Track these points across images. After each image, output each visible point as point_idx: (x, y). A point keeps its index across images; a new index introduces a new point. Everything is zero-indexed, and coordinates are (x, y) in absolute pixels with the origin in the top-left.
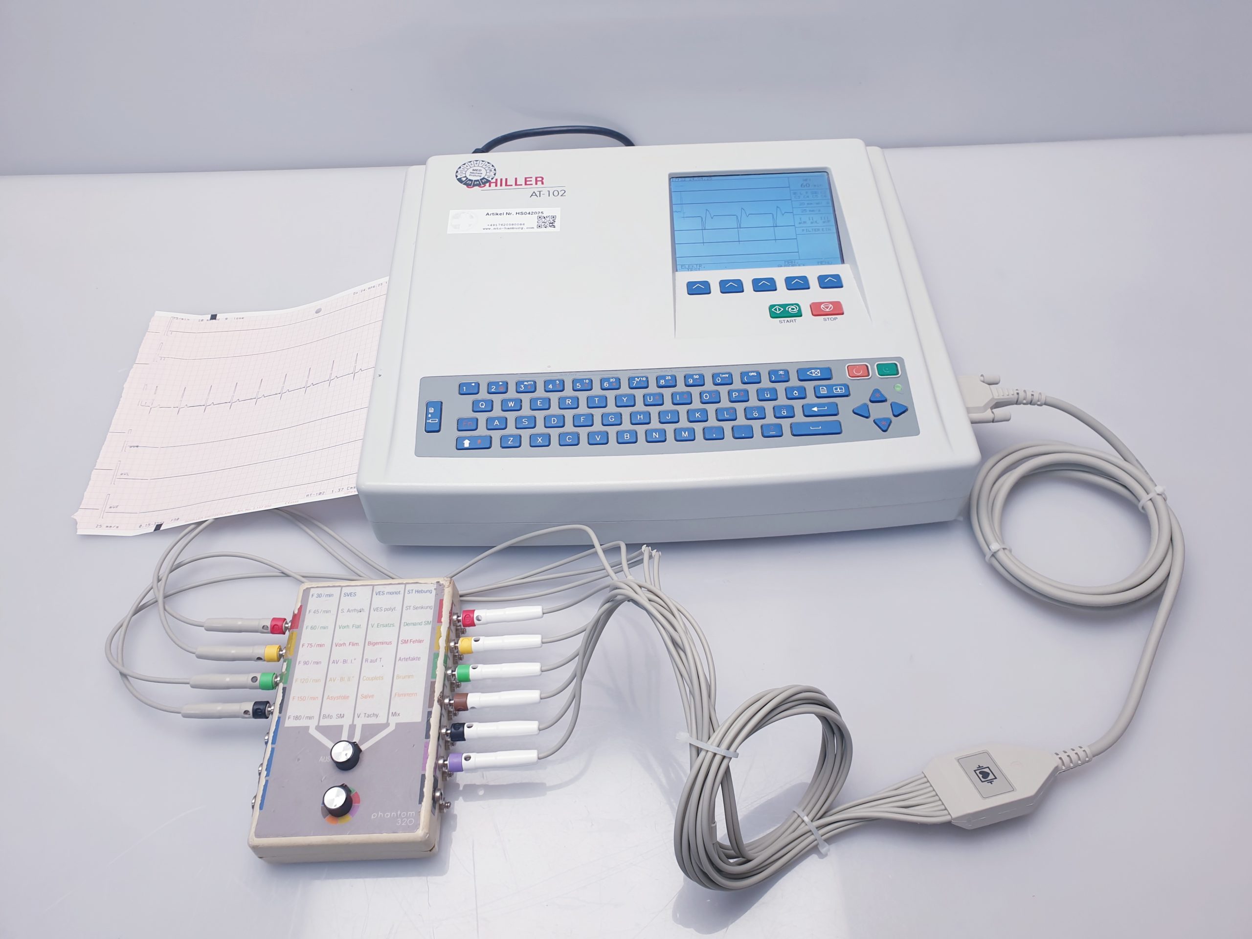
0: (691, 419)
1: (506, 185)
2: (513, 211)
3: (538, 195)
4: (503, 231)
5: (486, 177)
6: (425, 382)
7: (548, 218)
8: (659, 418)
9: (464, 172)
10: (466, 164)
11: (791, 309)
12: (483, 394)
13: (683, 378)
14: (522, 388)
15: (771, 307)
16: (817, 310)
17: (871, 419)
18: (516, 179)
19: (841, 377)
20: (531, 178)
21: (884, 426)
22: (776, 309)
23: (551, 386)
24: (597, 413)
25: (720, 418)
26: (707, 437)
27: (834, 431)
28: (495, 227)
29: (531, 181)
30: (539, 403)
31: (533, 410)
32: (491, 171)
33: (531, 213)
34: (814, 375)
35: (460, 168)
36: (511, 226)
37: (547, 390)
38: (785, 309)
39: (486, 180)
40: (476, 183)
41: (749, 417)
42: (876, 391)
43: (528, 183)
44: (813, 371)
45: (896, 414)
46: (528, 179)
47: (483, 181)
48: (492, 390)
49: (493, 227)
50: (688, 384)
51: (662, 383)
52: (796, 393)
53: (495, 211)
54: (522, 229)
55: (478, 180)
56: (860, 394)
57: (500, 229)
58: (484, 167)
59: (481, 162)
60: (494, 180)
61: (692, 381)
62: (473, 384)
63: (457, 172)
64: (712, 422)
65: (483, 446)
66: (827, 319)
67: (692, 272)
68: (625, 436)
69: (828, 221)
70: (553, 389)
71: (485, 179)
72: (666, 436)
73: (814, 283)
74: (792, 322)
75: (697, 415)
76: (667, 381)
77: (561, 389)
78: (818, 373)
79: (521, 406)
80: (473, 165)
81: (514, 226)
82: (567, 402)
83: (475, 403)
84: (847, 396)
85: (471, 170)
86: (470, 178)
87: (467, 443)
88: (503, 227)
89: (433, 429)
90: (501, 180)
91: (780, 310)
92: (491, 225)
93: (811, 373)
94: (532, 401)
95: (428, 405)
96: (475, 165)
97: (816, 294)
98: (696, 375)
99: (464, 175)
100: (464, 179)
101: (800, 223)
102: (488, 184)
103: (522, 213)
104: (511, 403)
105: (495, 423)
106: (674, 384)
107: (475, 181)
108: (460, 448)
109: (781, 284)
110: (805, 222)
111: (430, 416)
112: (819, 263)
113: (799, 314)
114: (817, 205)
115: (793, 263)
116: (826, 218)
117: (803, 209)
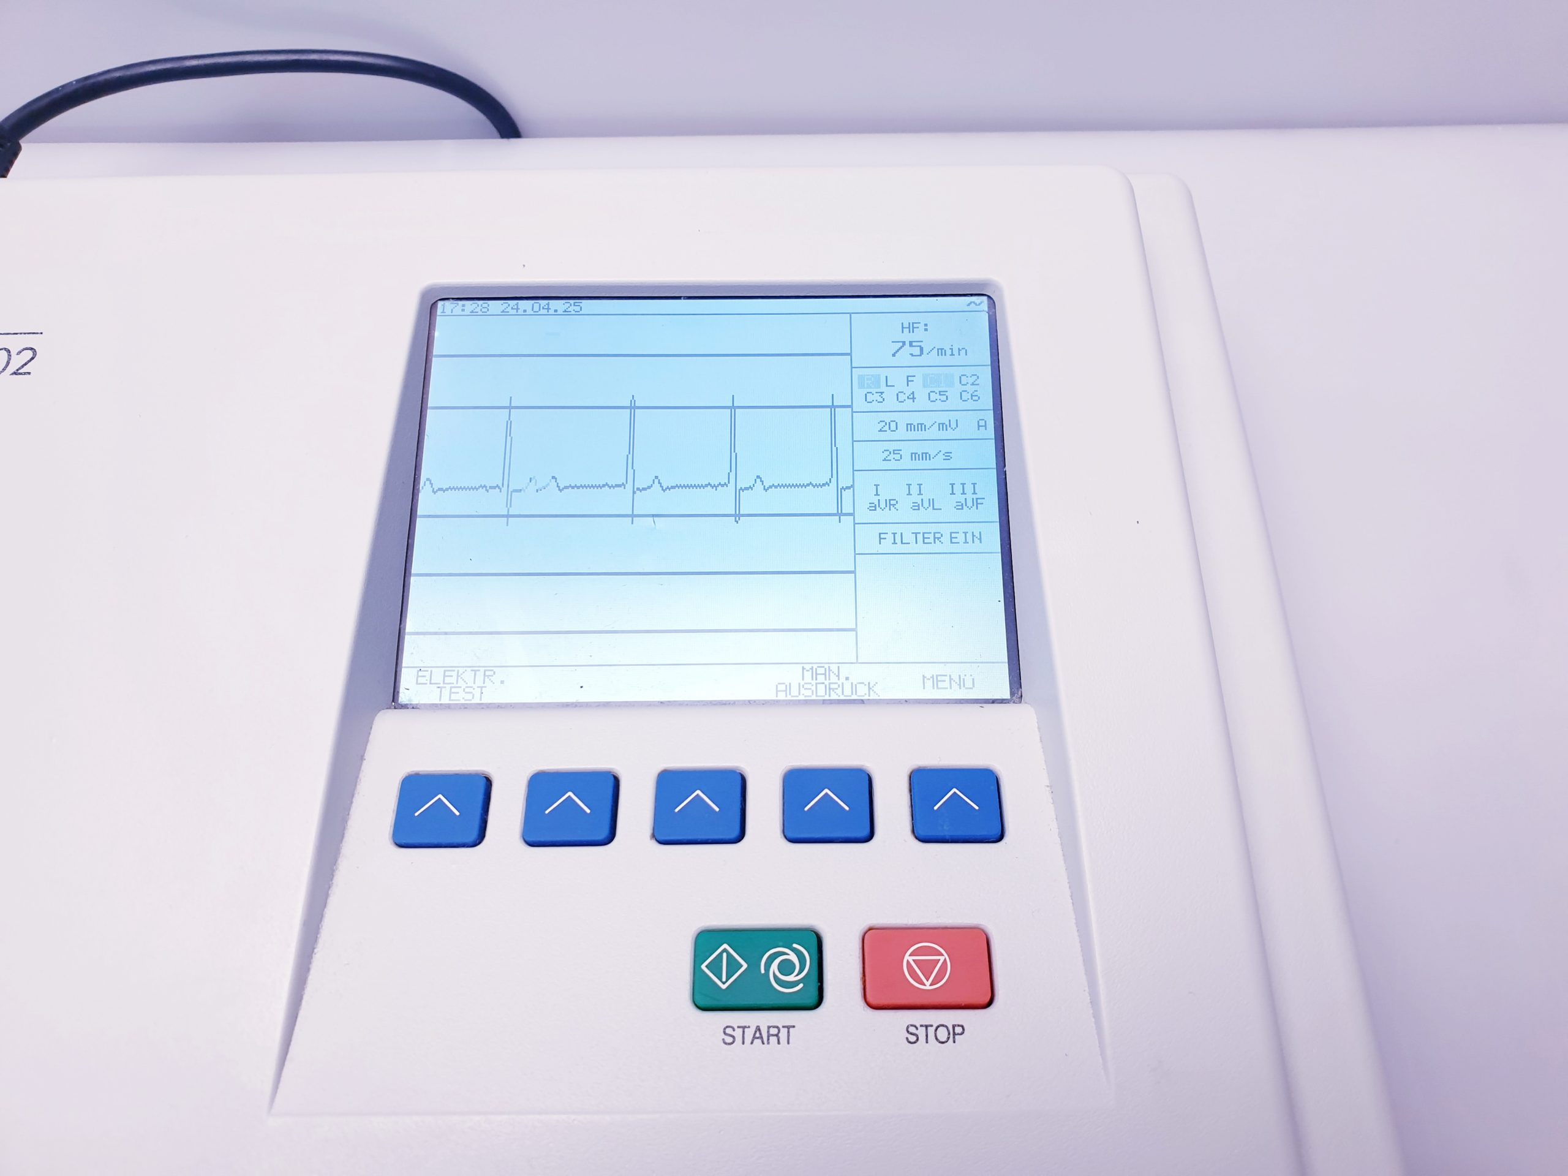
11: (783, 961)
15: (704, 943)
22: (715, 967)
38: (754, 965)
66: (921, 1033)
69: (977, 503)
73: (892, 806)
74: (777, 1037)
91: (734, 963)
97: (897, 874)
101: (873, 507)
109: (765, 808)
110: (891, 504)
113: (812, 991)
114: (943, 434)
115: (834, 679)
116: (969, 489)
117: (892, 446)
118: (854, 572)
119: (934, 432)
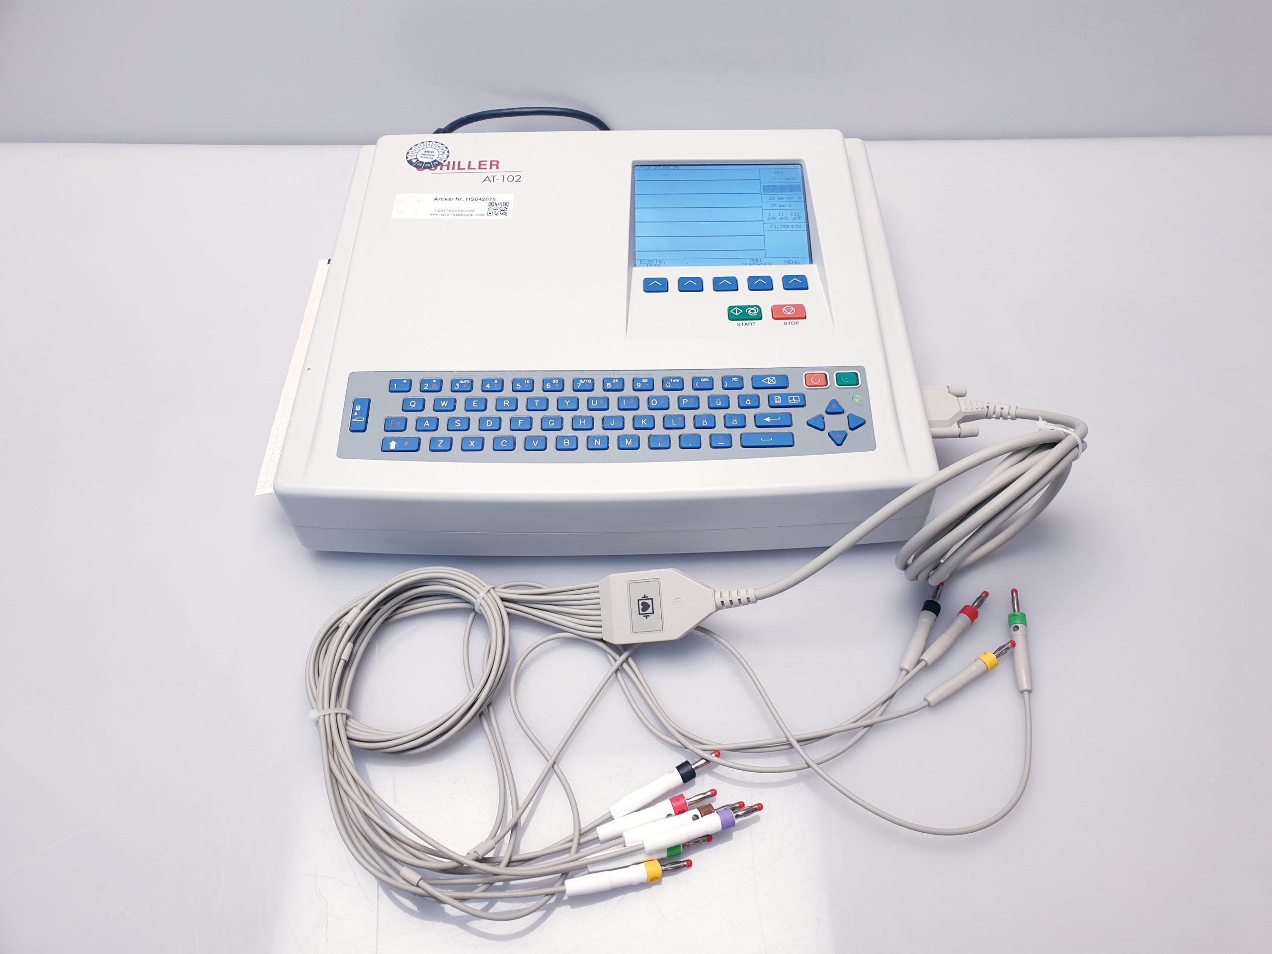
0: (637, 426)
1: (459, 168)
2: (464, 196)
3: (492, 180)
4: (451, 217)
5: (438, 160)
6: (355, 378)
7: (500, 205)
8: (603, 424)
9: (415, 154)
10: (419, 145)
11: (751, 311)
12: (415, 392)
13: (631, 381)
14: (457, 387)
15: (730, 308)
16: (778, 313)
17: (825, 432)
18: (470, 162)
19: (797, 386)
20: (486, 161)
21: (839, 440)
22: (734, 311)
23: (488, 386)
24: (537, 416)
25: (667, 426)
26: (652, 446)
27: (787, 444)
28: (443, 213)
29: (485, 165)
30: (474, 403)
31: (467, 411)
32: (444, 153)
33: (482, 199)
34: (769, 383)
35: (411, 149)
36: (460, 213)
37: (485, 389)
38: (744, 311)
39: (437, 163)
40: (426, 165)
41: (697, 425)
42: (833, 402)
43: (482, 167)
44: (768, 378)
45: (852, 427)
46: (482, 163)
47: (435, 163)
48: (425, 388)
49: (440, 213)
50: (636, 388)
51: (609, 386)
52: (748, 402)
53: (444, 196)
54: (472, 215)
55: (429, 163)
56: (816, 405)
57: (448, 215)
58: (437, 148)
59: (434, 143)
60: (446, 163)
61: (640, 385)
62: (405, 381)
63: (408, 153)
64: (659, 430)
65: (411, 448)
66: (788, 323)
67: (651, 267)
68: (565, 442)
69: (799, 218)
70: (490, 389)
71: (438, 161)
72: (608, 443)
73: (778, 284)
74: (750, 325)
75: (643, 422)
76: (615, 384)
77: (499, 389)
78: (774, 380)
79: (455, 406)
80: (425, 147)
81: (463, 213)
82: (505, 403)
83: (405, 402)
84: (802, 406)
85: (423, 152)
86: (421, 160)
87: (393, 445)
88: (452, 213)
89: (358, 428)
90: (454, 163)
91: (738, 311)
92: (439, 211)
93: (767, 380)
94: (468, 401)
95: (356, 402)
96: (428, 146)
97: (780, 296)
98: (645, 379)
99: (415, 157)
100: (414, 161)
101: (769, 219)
102: (439, 167)
103: (473, 199)
104: (444, 402)
105: (426, 424)
106: (621, 388)
107: (426, 163)
108: (385, 449)
109: (743, 284)
110: (774, 218)
111: (356, 414)
112: (786, 263)
113: (759, 317)
114: (788, 200)
115: (759, 262)
116: (797, 214)
117: (773, 203)
118: (764, 235)
119: (786, 200)
